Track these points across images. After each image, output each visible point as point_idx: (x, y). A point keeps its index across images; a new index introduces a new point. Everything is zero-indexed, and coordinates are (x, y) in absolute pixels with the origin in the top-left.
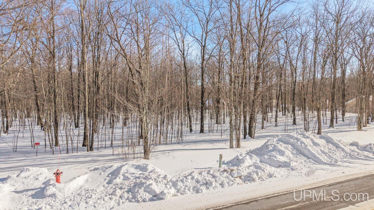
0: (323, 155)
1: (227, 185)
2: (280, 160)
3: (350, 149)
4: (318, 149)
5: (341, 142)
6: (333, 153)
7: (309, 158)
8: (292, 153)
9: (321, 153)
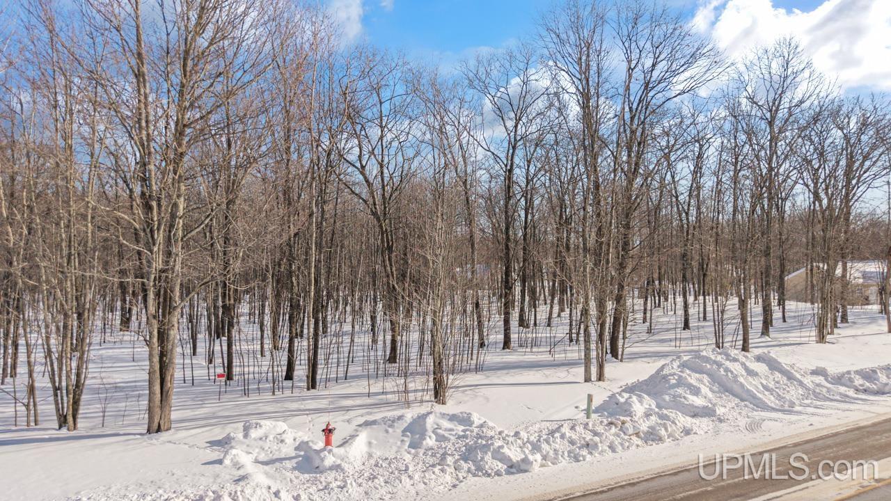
0: (766, 393)
1: (620, 448)
2: (696, 404)
3: (812, 382)
4: (755, 381)
5: (795, 368)
6: (784, 389)
7: (742, 400)
8: (711, 390)
9: (762, 389)
